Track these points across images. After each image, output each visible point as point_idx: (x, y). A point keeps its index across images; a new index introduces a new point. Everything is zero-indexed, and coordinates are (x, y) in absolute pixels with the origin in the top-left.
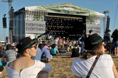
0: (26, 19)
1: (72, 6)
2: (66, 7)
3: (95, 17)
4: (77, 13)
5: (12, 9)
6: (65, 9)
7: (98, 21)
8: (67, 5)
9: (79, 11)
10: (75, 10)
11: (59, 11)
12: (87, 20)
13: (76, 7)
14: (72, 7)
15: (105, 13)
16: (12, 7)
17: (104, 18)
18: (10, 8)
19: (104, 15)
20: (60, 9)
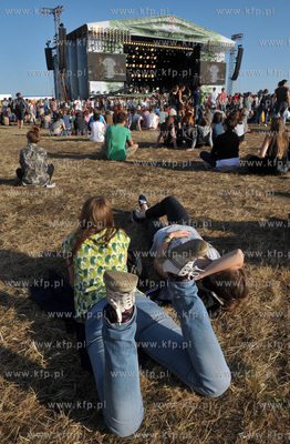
0: (90, 50)
1: (177, 21)
2: (166, 23)
3: (219, 47)
4: (187, 36)
5: (62, 29)
6: (165, 27)
7: (222, 54)
8: (168, 19)
9: (191, 33)
10: (183, 32)
11: (152, 32)
12: (202, 53)
13: (184, 23)
14: (178, 25)
15: (234, 38)
16: (62, 25)
17: (233, 50)
18: (58, 26)
19: (234, 42)
20: (155, 27)
